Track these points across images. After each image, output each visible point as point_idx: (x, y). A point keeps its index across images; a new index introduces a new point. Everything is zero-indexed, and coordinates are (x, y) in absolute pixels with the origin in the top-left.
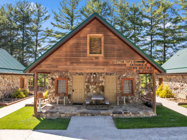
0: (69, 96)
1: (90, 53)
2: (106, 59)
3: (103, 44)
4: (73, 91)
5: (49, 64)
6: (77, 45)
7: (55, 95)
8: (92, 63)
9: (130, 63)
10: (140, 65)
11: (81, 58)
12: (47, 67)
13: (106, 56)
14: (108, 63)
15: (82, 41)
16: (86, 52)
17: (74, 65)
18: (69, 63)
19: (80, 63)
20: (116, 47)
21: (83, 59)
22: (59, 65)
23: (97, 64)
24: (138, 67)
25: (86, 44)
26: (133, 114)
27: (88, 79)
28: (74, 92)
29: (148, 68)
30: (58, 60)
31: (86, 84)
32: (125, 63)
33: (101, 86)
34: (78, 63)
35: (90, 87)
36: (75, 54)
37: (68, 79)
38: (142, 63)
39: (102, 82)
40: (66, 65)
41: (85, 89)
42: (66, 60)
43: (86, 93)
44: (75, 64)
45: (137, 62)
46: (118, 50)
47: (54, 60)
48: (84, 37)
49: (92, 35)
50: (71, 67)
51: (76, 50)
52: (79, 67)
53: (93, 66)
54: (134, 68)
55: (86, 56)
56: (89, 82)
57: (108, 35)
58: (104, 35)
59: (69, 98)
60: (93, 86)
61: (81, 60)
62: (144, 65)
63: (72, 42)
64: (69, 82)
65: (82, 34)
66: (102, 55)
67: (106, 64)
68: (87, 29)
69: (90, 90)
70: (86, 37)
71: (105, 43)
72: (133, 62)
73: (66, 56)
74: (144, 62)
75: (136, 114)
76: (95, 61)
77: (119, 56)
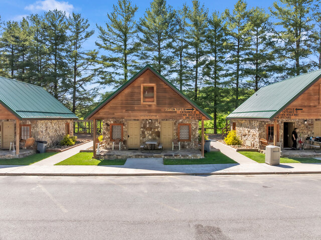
0: (125, 142)
1: (144, 102)
2: (158, 106)
3: (155, 93)
4: (128, 136)
5: (106, 112)
6: (132, 94)
7: (110, 141)
8: (145, 110)
9: (180, 110)
10: (189, 112)
11: (136, 106)
12: (105, 114)
14: (160, 110)
15: (136, 90)
16: (140, 101)
18: (124, 111)
19: (135, 110)
20: (167, 95)
22: (116, 113)
23: (150, 111)
24: (187, 114)
25: (140, 93)
26: (182, 156)
27: (144, 124)
28: (129, 138)
29: (197, 115)
30: (115, 108)
31: (142, 129)
32: (176, 110)
33: (157, 132)
34: (133, 110)
35: (146, 133)
36: (130, 103)
37: (123, 124)
38: (191, 110)
39: (158, 127)
40: (122, 112)
41: (141, 135)
42: (122, 108)
43: (141, 138)
44: (130, 112)
45: (187, 109)
46: (170, 98)
47: (111, 108)
48: (138, 87)
49: (145, 84)
50: (126, 114)
51: (131, 98)
52: (134, 114)
53: (146, 113)
55: (140, 104)
56: (144, 127)
58: (157, 85)
59: (124, 144)
60: (149, 132)
61: (136, 108)
62: (193, 112)
63: (127, 91)
64: (124, 127)
65: (136, 84)
66: (155, 103)
67: (158, 111)
68: (141, 79)
69: (145, 135)
70: (140, 86)
71: (157, 92)
72: (183, 109)
73: (122, 104)
74: (193, 109)
75: (185, 156)
76: (148, 108)
77: (170, 104)
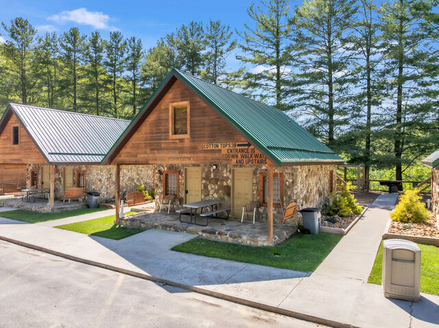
0: (181, 201)
1: (173, 134)
4: (187, 192)
5: (128, 153)
7: (164, 197)
8: (175, 149)
9: (227, 147)
10: (243, 150)
11: (163, 141)
12: (127, 156)
13: (193, 137)
14: (196, 148)
16: (168, 132)
17: (154, 153)
18: (148, 150)
19: (161, 149)
21: (165, 143)
22: (138, 154)
23: (182, 150)
24: (239, 155)
25: (168, 120)
27: (207, 173)
28: (187, 195)
29: (256, 156)
33: (225, 186)
35: (209, 187)
36: (155, 137)
37: (179, 172)
38: (246, 147)
39: (227, 178)
41: (202, 190)
42: (146, 146)
44: (156, 152)
46: (211, 126)
47: (134, 146)
48: (166, 109)
49: (175, 104)
50: (151, 155)
52: (160, 155)
54: (233, 156)
56: (207, 178)
57: (196, 102)
58: (191, 103)
60: (213, 186)
61: (163, 145)
62: (250, 151)
64: (180, 177)
65: (163, 105)
66: (187, 136)
67: (193, 150)
68: (169, 96)
69: (209, 191)
70: (168, 109)
71: (191, 117)
73: (146, 139)
74: (249, 145)
76: (179, 145)
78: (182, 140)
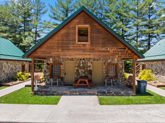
2: (92, 46)
3: (89, 33)
4: (65, 74)
5: (43, 51)
7: (50, 77)
8: (80, 50)
10: (121, 51)
11: (71, 45)
12: (42, 53)
13: (92, 44)
16: (75, 41)
17: (65, 52)
18: (60, 50)
20: (101, 36)
21: (72, 46)
24: (120, 53)
25: (75, 34)
26: (115, 93)
27: (78, 64)
29: (129, 54)
30: (51, 48)
31: (76, 68)
32: (109, 49)
33: (89, 70)
34: (68, 50)
35: (80, 71)
36: (65, 42)
37: (61, 64)
38: (123, 50)
40: (58, 51)
41: (75, 73)
42: (58, 47)
43: (76, 76)
45: (119, 49)
46: (103, 39)
48: (73, 28)
50: (62, 53)
51: (66, 38)
52: (69, 53)
53: (81, 52)
54: (116, 54)
57: (94, 26)
60: (82, 70)
62: (125, 51)
63: (63, 32)
66: (89, 43)
67: (92, 50)
71: (91, 33)
72: (115, 49)
74: (125, 49)
77: (103, 44)
78: (84, 45)
